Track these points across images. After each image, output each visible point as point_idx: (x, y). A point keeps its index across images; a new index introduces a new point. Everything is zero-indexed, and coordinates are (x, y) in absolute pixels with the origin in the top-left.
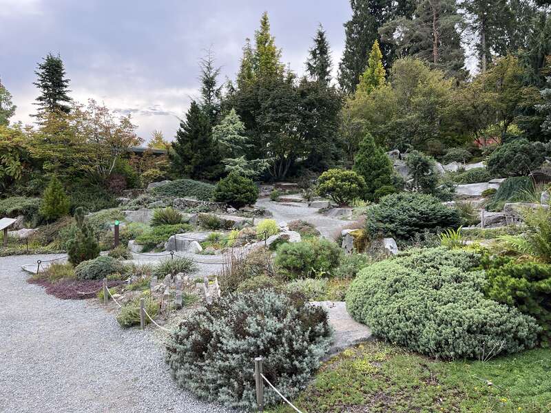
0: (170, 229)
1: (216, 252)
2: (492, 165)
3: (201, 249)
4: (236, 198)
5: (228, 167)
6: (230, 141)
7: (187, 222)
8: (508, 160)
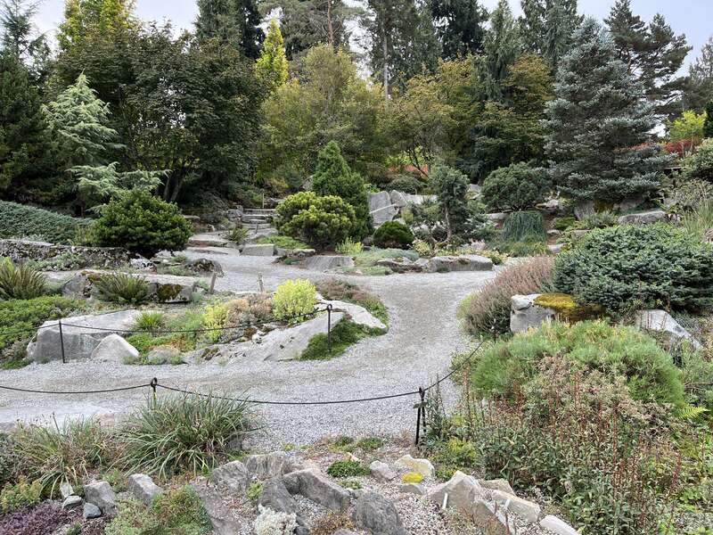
0: (28, 310)
1: (187, 356)
2: (491, 195)
3: (135, 353)
4: (153, 238)
5: (83, 181)
6: (83, 133)
7: (60, 292)
8: (512, 189)
